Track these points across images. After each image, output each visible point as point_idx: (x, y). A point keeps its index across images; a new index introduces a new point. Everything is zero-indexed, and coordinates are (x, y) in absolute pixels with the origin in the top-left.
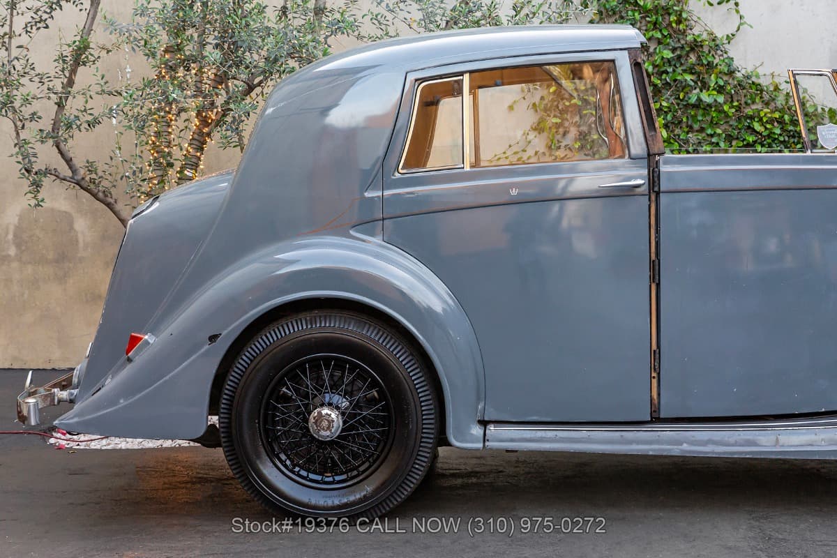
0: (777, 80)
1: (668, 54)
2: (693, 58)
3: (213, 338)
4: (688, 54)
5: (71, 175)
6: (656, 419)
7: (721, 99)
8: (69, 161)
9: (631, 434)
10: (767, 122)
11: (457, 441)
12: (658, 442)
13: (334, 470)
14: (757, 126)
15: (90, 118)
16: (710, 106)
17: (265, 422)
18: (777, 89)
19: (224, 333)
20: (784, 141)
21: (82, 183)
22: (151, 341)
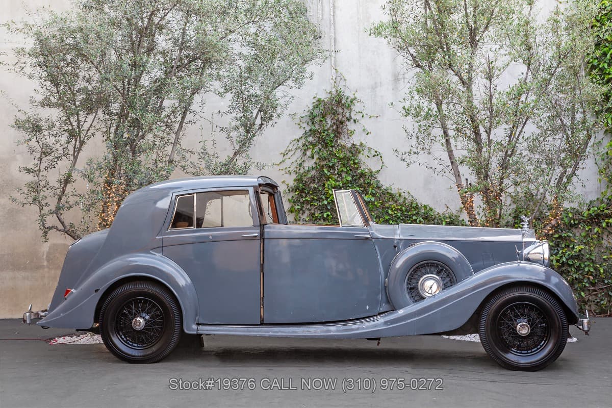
0: (400, 191)
1: (349, 178)
2: (362, 180)
3: (96, 291)
4: (359, 178)
5: (63, 229)
6: (262, 324)
7: (373, 199)
8: (62, 223)
9: (251, 329)
10: (395, 210)
11: (188, 331)
12: (261, 331)
13: (143, 342)
14: (390, 212)
15: (68, 206)
16: (369, 202)
17: (117, 323)
18: (400, 195)
19: (101, 289)
20: (403, 219)
21: (68, 232)
22: (74, 292)
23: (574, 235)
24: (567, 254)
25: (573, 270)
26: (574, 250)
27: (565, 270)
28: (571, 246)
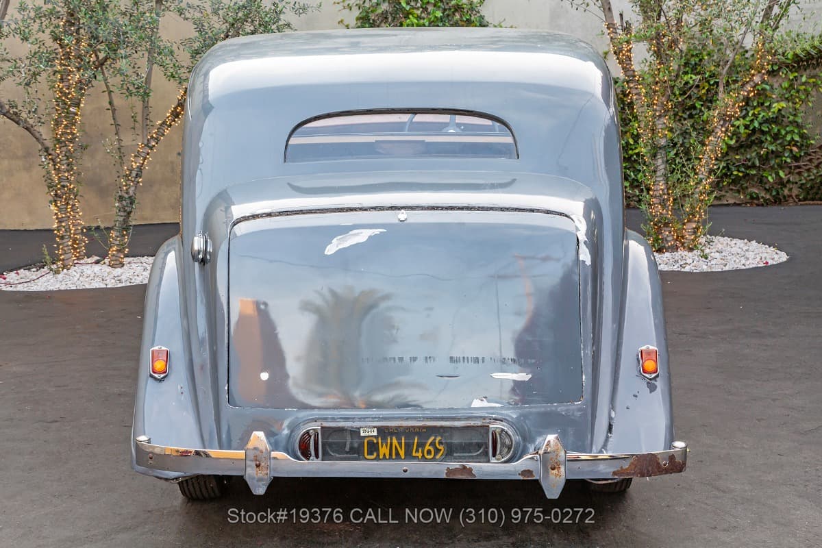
1: (439, 14)
4: (453, 13)
21: (8, 114)
23: (772, 87)
24: (761, 116)
25: (769, 139)
26: (772, 110)
27: (757, 139)
28: (767, 104)
